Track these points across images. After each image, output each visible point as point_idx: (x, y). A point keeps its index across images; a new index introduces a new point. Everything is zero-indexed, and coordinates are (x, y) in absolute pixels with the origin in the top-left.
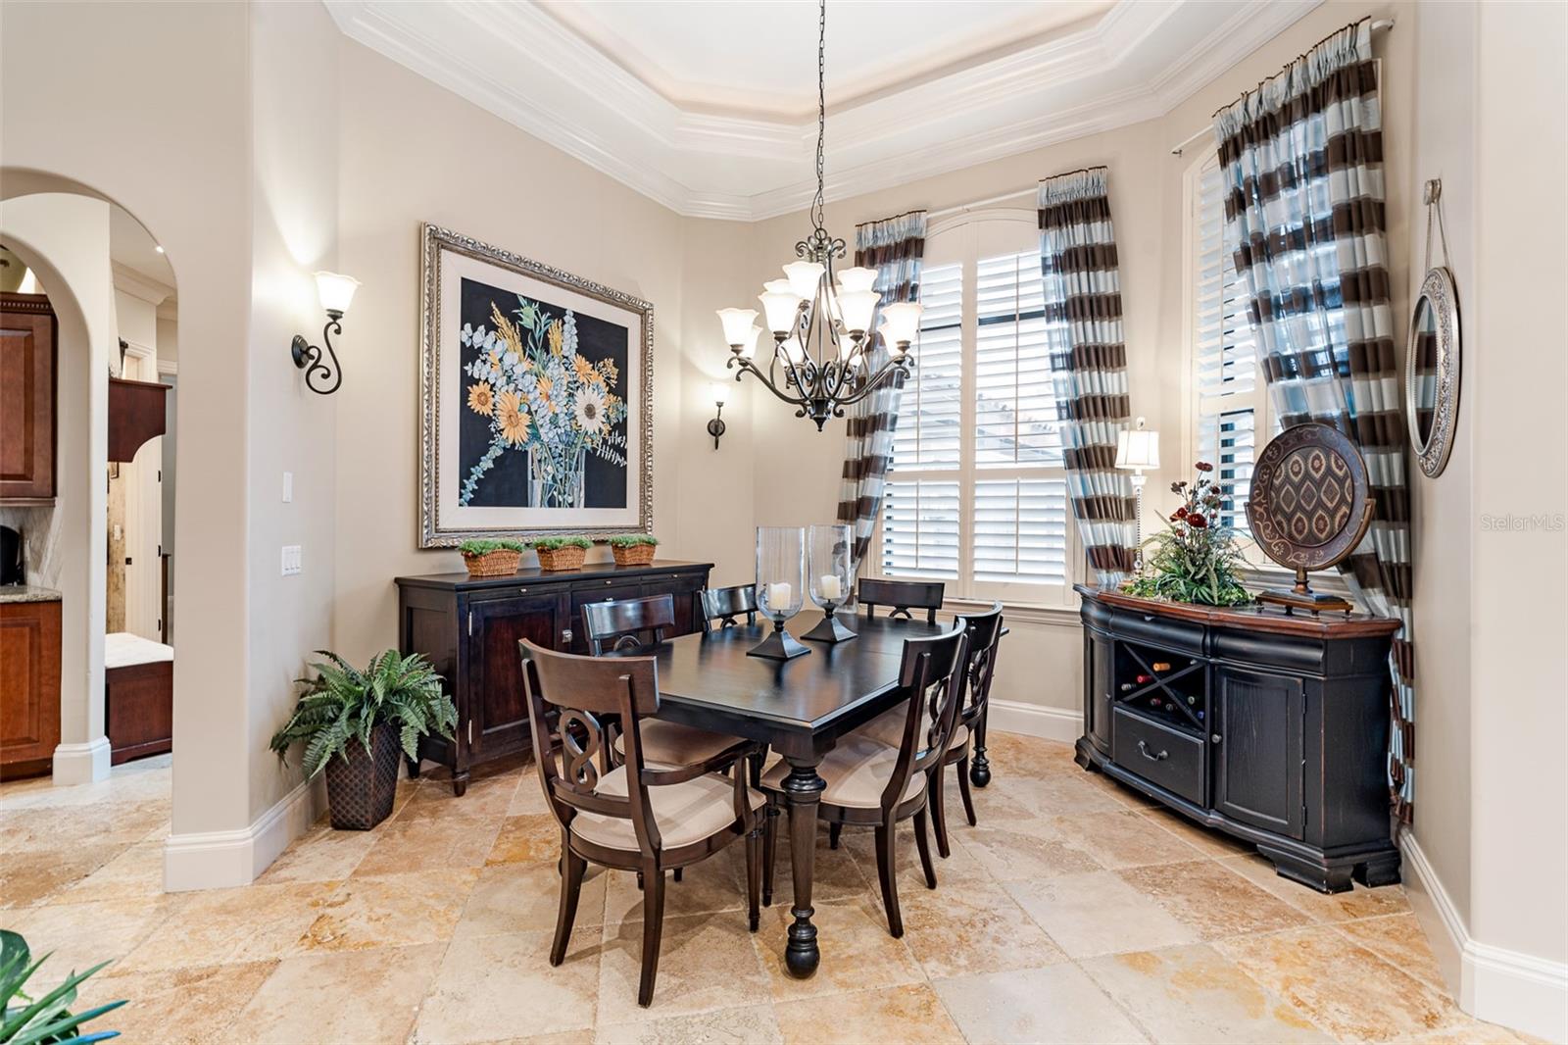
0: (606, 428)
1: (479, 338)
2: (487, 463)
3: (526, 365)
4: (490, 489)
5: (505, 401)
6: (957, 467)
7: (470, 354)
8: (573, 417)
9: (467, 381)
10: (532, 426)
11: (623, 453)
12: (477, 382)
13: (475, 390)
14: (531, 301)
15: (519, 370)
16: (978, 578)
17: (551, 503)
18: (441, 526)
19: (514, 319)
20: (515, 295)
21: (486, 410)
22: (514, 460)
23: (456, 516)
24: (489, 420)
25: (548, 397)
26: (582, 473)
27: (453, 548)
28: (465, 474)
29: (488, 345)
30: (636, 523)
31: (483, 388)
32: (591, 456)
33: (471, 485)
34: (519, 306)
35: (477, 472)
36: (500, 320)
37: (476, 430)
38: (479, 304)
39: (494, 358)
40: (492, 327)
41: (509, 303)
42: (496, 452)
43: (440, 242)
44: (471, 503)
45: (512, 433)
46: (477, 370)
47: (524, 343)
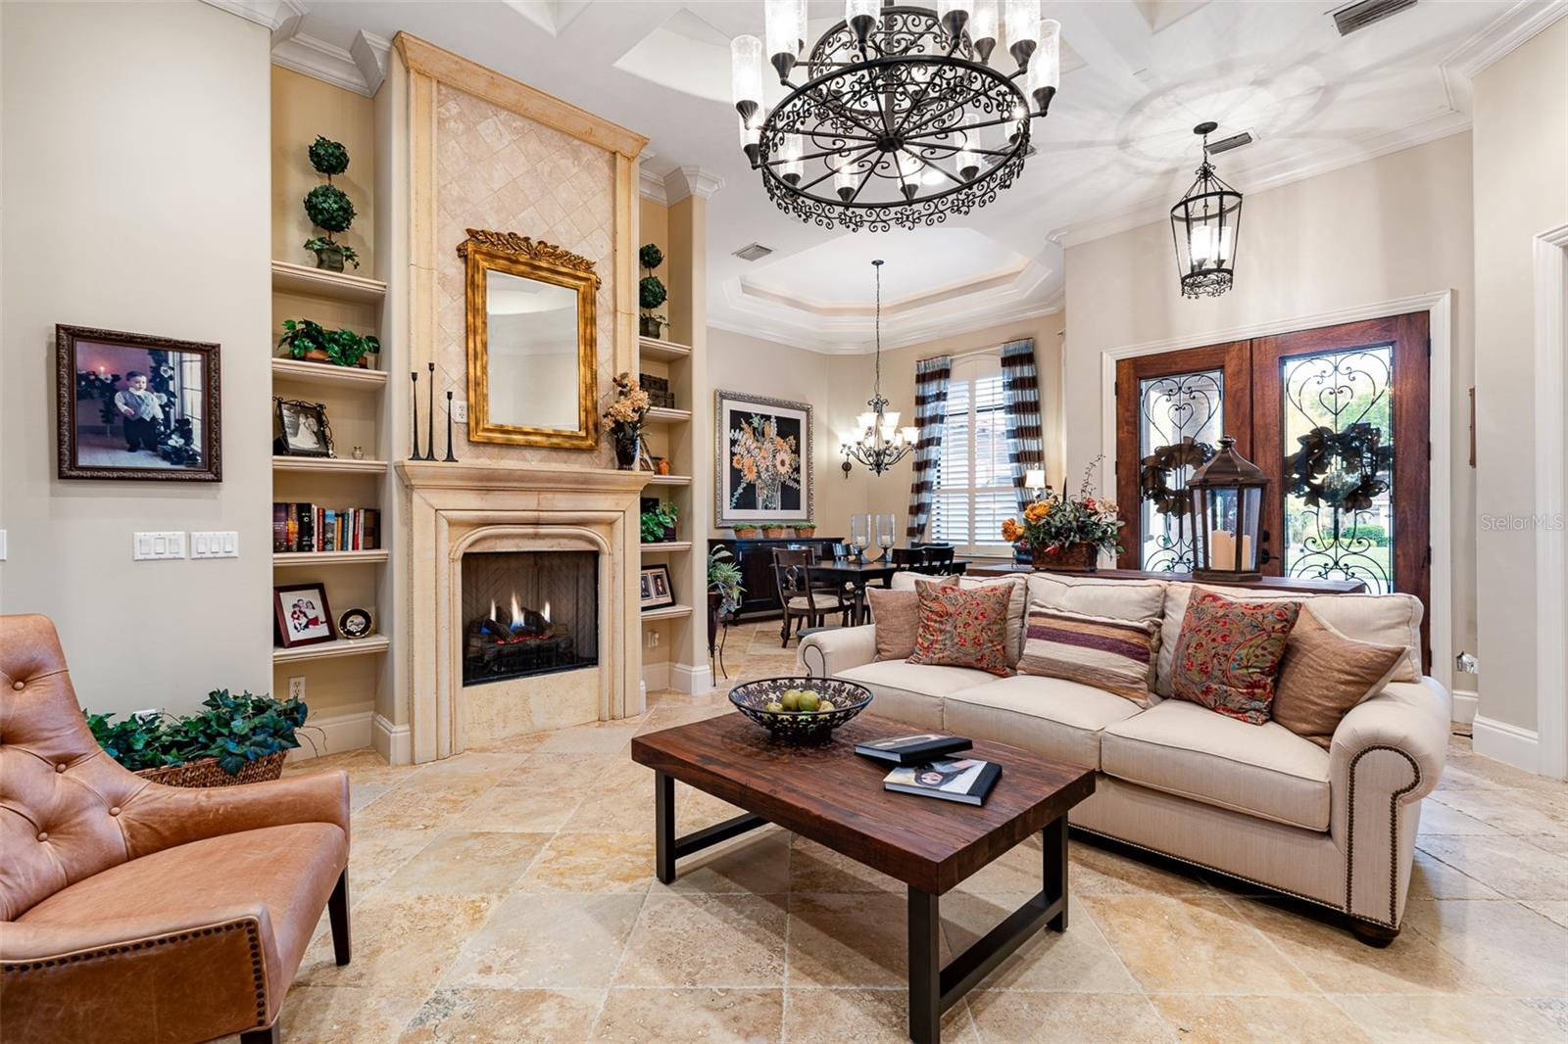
0: (790, 471)
1: (738, 435)
2: (740, 490)
3: (755, 445)
4: (741, 502)
5: (747, 461)
6: (966, 487)
7: (733, 443)
8: (775, 466)
9: (733, 454)
10: (758, 472)
11: (798, 482)
12: (736, 454)
13: (735, 458)
14: (757, 415)
15: (752, 447)
16: (977, 543)
17: (766, 508)
18: (724, 518)
19: (750, 424)
20: (750, 414)
21: (739, 467)
22: (751, 488)
23: (730, 514)
24: (741, 471)
25: (765, 458)
26: (779, 493)
27: (729, 528)
28: (732, 495)
29: (740, 438)
30: (805, 518)
31: (738, 457)
32: (783, 484)
33: (734, 500)
34: (752, 418)
35: (737, 495)
36: (744, 425)
37: (736, 475)
38: (738, 419)
39: (742, 443)
40: (741, 429)
41: (748, 416)
42: (743, 485)
43: (723, 396)
44: (735, 508)
45: (749, 476)
46: (736, 449)
47: (754, 435)
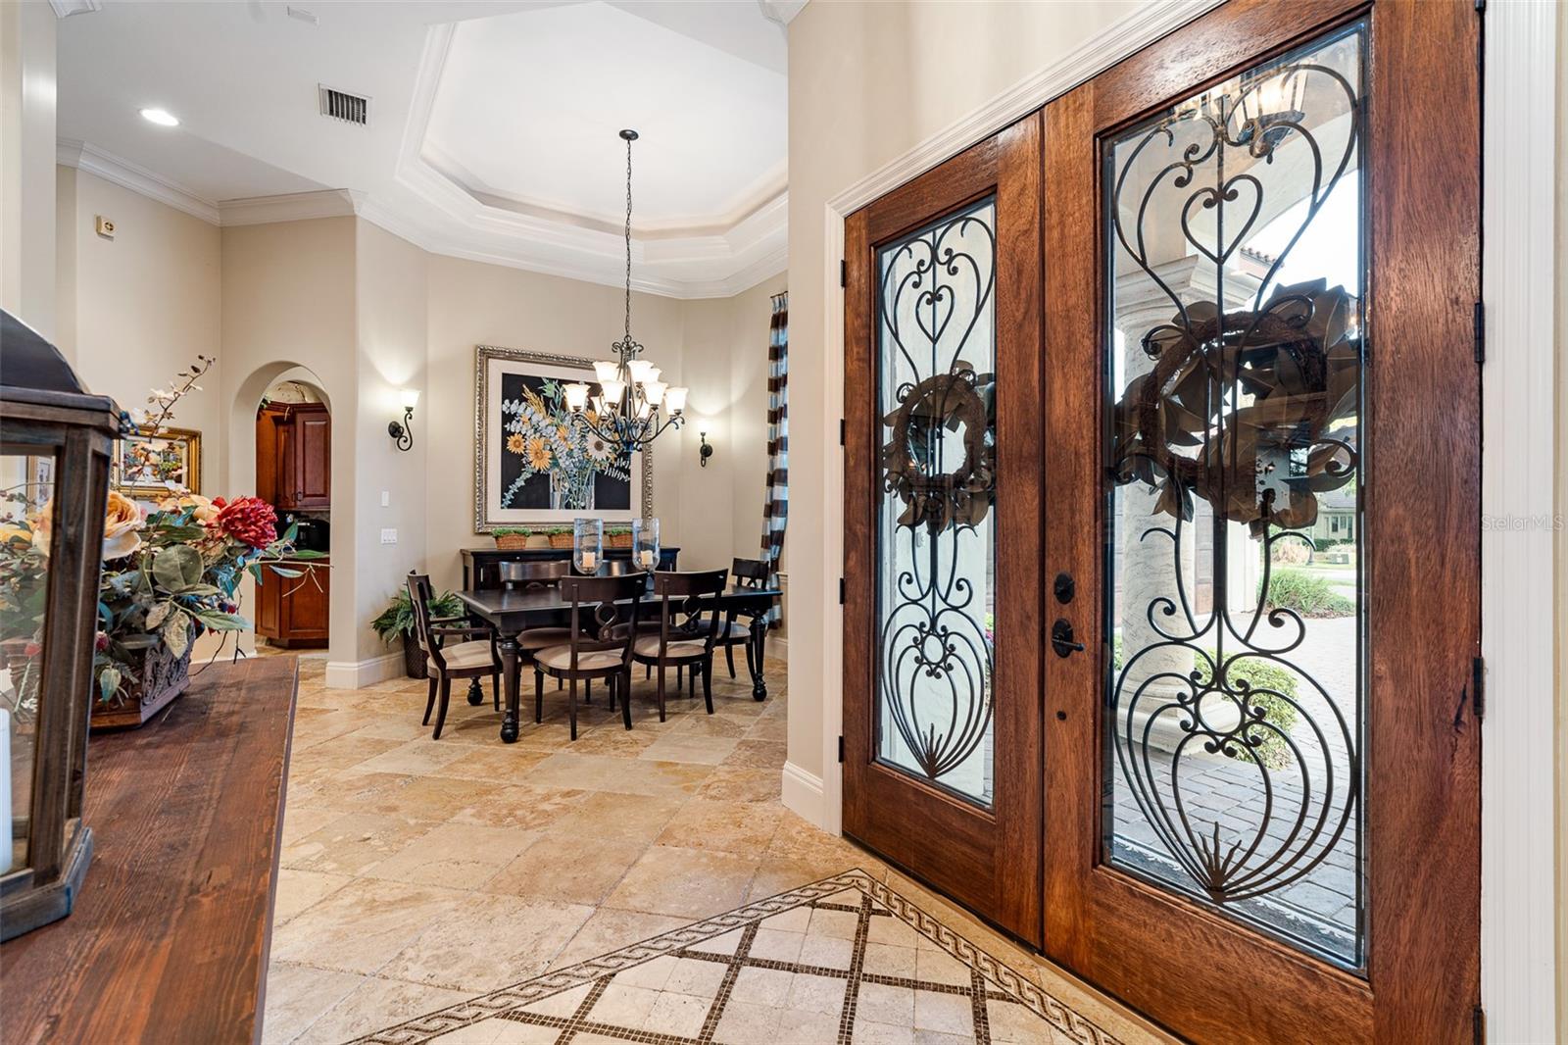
0: (612, 457)
1: (515, 407)
2: (520, 482)
3: (548, 421)
4: (522, 498)
5: (533, 443)
7: (507, 418)
8: (584, 450)
9: (506, 434)
10: (554, 458)
11: (627, 472)
12: (513, 434)
13: (512, 439)
14: (551, 380)
15: (543, 424)
17: (568, 506)
18: (489, 520)
19: (539, 393)
20: (540, 378)
21: (520, 450)
22: (541, 480)
23: (499, 514)
24: (522, 456)
25: (565, 439)
26: (592, 487)
27: (488, 534)
28: (505, 489)
29: (520, 411)
30: (638, 520)
31: (517, 437)
32: (600, 476)
33: (509, 496)
34: (543, 384)
35: (514, 488)
36: (528, 394)
37: (512, 464)
38: (514, 387)
39: (525, 418)
40: (523, 400)
41: (536, 384)
42: (526, 475)
43: (486, 354)
44: (509, 507)
45: (537, 464)
46: (512, 427)
47: (547, 406)
